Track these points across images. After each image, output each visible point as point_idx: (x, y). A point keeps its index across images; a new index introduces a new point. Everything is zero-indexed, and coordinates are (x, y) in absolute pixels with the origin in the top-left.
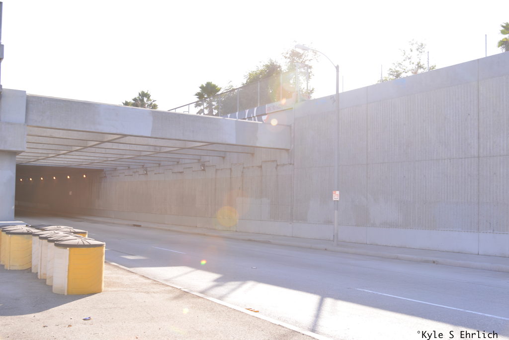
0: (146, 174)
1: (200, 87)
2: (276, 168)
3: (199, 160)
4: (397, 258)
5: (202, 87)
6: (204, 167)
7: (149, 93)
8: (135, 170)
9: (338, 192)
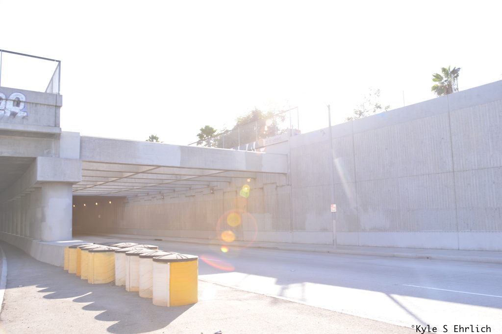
0: (163, 198)
1: (201, 130)
2: (276, 189)
3: (208, 185)
4: (394, 256)
5: (202, 130)
6: (213, 190)
7: (157, 136)
8: (153, 196)
9: (335, 205)
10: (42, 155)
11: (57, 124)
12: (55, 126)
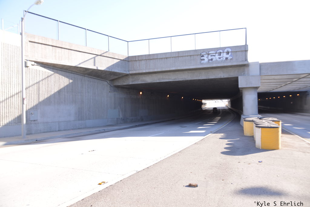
10: (241, 75)
11: (246, 60)
12: (246, 61)
